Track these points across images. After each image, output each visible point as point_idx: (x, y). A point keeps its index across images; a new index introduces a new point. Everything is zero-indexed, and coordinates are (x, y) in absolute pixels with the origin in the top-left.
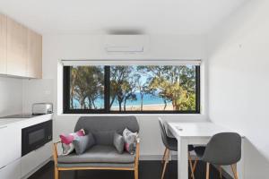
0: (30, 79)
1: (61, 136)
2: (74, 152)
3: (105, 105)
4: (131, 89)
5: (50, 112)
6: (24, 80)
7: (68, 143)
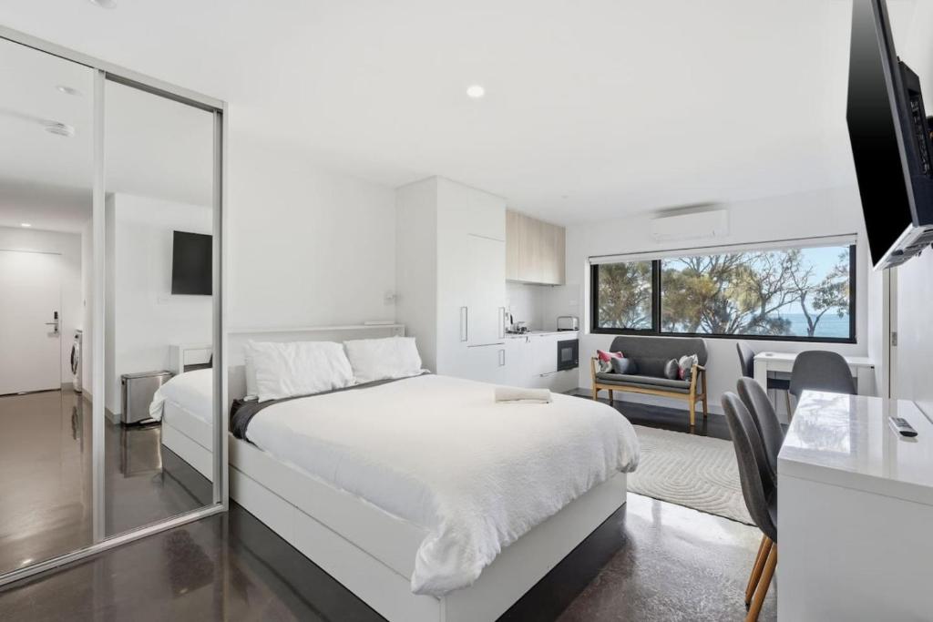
0: (553, 285)
1: (598, 352)
2: (613, 371)
3: (654, 323)
4: (764, 299)
5: (577, 329)
6: (544, 288)
7: (606, 360)
